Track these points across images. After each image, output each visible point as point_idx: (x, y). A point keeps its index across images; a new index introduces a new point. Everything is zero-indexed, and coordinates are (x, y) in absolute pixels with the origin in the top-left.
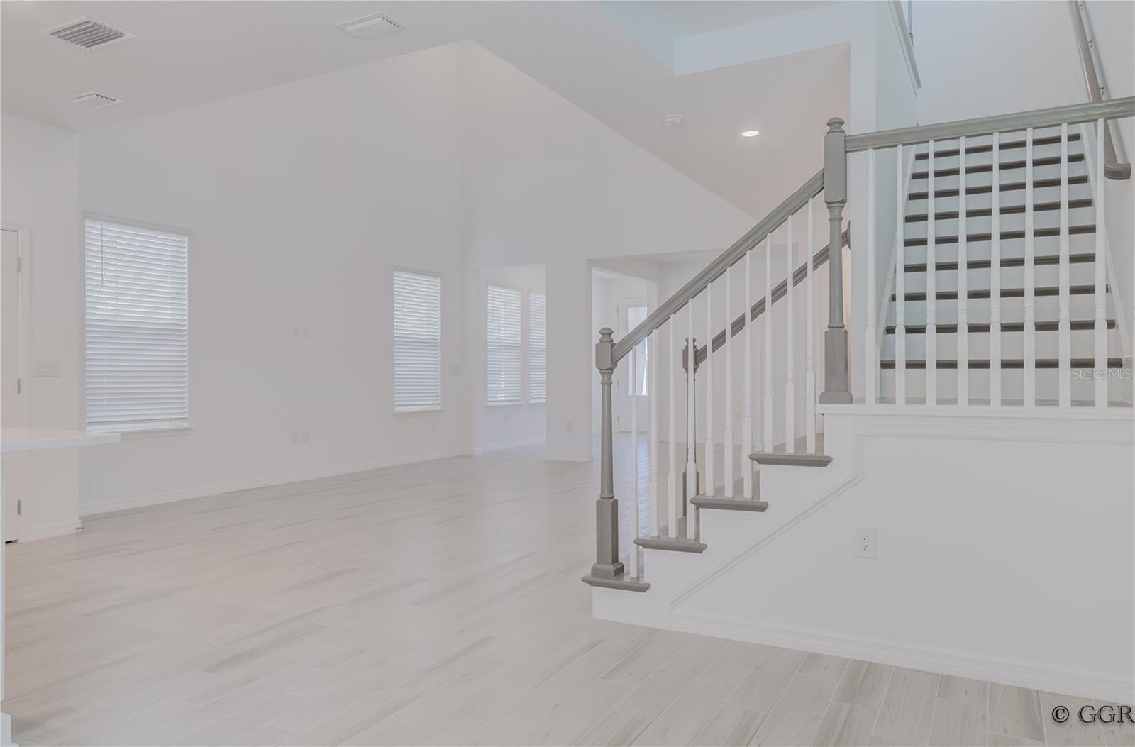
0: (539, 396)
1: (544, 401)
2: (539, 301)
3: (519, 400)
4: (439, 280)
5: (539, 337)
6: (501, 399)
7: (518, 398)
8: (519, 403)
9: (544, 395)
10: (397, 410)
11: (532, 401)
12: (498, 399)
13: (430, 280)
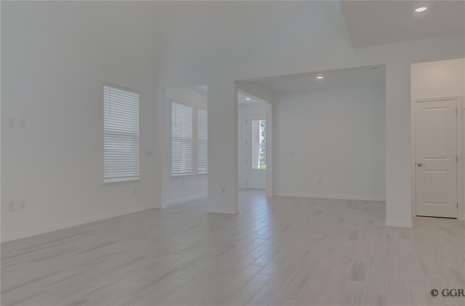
0: (203, 170)
1: (207, 172)
2: (203, 114)
3: (191, 172)
4: (138, 95)
5: (203, 135)
6: (182, 172)
7: (191, 171)
8: (191, 174)
9: (206, 169)
10: (106, 181)
11: (199, 173)
12: (181, 172)
13: (132, 95)
